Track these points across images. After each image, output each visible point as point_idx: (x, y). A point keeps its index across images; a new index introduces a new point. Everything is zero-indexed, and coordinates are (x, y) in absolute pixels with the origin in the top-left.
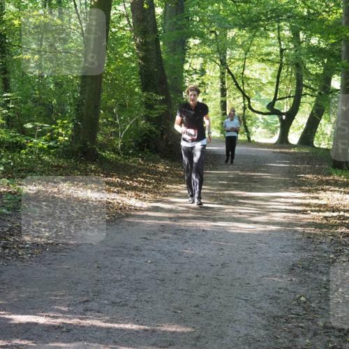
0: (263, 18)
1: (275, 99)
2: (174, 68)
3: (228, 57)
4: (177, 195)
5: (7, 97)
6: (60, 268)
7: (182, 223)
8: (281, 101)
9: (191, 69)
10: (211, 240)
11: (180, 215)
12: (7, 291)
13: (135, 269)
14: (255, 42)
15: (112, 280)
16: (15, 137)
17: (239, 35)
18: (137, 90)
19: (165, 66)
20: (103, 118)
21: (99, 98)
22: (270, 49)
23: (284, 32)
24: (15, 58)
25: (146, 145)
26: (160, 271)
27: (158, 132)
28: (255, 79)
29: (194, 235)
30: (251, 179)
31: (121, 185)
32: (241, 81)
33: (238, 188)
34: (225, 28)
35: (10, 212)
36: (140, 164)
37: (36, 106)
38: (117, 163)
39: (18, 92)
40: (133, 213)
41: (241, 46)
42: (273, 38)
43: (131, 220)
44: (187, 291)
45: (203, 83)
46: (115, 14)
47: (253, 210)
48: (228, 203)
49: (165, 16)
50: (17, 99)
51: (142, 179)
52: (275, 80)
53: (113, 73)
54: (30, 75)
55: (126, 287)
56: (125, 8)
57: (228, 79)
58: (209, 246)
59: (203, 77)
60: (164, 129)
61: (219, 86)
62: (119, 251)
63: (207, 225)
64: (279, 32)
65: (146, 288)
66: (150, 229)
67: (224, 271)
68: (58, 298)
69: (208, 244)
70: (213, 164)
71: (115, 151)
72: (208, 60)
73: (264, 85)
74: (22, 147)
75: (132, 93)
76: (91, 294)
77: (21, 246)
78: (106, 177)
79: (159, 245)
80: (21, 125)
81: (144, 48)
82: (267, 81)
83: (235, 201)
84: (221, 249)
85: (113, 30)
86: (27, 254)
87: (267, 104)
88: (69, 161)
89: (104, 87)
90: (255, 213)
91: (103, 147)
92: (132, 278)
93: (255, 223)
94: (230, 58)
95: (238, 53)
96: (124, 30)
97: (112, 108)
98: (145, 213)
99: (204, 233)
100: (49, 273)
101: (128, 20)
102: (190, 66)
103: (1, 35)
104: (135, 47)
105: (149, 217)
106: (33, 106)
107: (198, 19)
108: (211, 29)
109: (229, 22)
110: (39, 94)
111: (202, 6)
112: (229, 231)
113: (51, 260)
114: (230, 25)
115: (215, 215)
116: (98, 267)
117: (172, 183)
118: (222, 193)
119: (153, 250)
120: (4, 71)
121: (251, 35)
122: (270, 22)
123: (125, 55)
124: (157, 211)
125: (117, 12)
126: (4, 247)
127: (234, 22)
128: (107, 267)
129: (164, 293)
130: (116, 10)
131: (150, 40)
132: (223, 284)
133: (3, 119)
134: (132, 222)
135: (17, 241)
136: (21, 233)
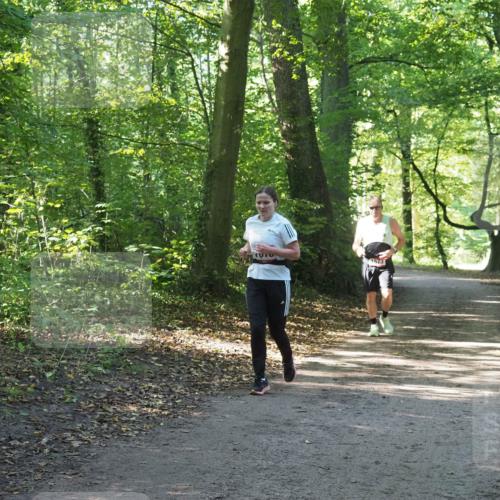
0: (464, 90)
1: (483, 207)
2: (336, 163)
3: (412, 147)
4: (344, 346)
5: (101, 208)
6: (180, 452)
7: (352, 386)
8: (491, 210)
9: (360, 165)
10: (395, 411)
11: (349, 374)
12: (107, 483)
13: (287, 452)
14: (452, 125)
15: (255, 468)
17: (428, 116)
18: (283, 195)
19: (323, 162)
20: (235, 237)
21: (230, 208)
22: (475, 135)
23: (494, 109)
24: (111, 153)
26: (323, 454)
27: (315, 256)
28: (453, 179)
29: (371, 403)
30: (449, 322)
32: (432, 181)
33: (432, 335)
34: (408, 105)
35: (109, 371)
37: (140, 221)
39: (116, 201)
41: (433, 131)
42: (478, 119)
44: (364, 484)
45: (378, 185)
46: (251, 88)
47: (456, 368)
48: (418, 358)
49: (322, 90)
50: (114, 211)
51: (293, 324)
52: (482, 179)
53: (250, 172)
54: (132, 177)
55: (274, 477)
56: (266, 80)
57: (414, 179)
58: (393, 420)
59: (377, 177)
60: (322, 251)
61: (401, 189)
62: (263, 426)
63: (389, 389)
64: (486, 110)
65: (304, 480)
66: (306, 394)
67: (416, 456)
68: (179, 493)
69: (391, 417)
72: (384, 152)
73: (465, 186)
76: (226, 488)
77: (124, 419)
78: (242, 321)
79: (321, 418)
80: (121, 247)
81: (294, 136)
82: (470, 181)
83: (428, 354)
84: (411, 424)
85: (249, 111)
86: (133, 430)
87: (470, 214)
88: (188, 298)
89: (237, 192)
90: (457, 372)
91: (236, 277)
92: (282, 465)
93: (459, 386)
94: (416, 149)
95: (427, 141)
96: (264, 111)
98: (299, 372)
99: (385, 401)
100: (164, 457)
101: (270, 97)
102: (359, 161)
103: (91, 122)
104: (280, 135)
105: (305, 377)
106: (137, 220)
107: (369, 93)
108: (388, 108)
109: (414, 96)
110: (146, 203)
111: (375, 75)
112: (421, 398)
113: (168, 440)
114: (416, 100)
115: (399, 374)
116: (235, 450)
117: (335, 328)
118: (408, 342)
119: (313, 425)
120: (97, 172)
121: (446, 115)
122: (474, 95)
123: (266, 147)
124: (316, 369)
125: (254, 86)
126: (101, 421)
127: (421, 97)
128: (247, 449)
129: (330, 487)
130: (252, 82)
131: (303, 124)
132: (414, 475)
133: (95, 240)
134: (281, 385)
135: (119, 412)
136: (124, 400)
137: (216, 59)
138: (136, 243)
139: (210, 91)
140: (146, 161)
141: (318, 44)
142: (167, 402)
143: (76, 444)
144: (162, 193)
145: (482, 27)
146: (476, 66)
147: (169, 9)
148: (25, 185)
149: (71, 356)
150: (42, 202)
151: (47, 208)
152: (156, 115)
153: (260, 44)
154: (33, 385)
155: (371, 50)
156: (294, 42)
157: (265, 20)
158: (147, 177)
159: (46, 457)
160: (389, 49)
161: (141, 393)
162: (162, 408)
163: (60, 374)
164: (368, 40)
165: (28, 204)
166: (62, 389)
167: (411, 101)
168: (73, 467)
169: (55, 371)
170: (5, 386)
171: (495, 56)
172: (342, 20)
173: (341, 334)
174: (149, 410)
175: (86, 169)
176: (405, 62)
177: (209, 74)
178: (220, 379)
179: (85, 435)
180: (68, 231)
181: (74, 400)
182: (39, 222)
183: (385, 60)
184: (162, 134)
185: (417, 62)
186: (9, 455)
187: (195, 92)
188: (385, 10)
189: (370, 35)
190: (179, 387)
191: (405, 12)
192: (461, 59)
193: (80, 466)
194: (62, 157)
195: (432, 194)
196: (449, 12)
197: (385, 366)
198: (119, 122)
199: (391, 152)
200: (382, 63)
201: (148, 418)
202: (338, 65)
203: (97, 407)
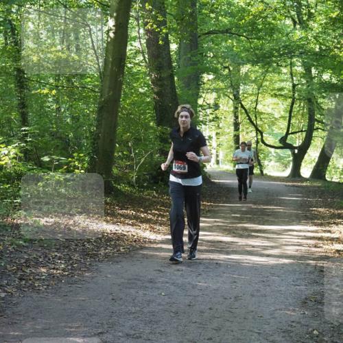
0: (276, 54)
1: (287, 133)
3: (241, 92)
5: (25, 131)
6: (75, 300)
8: (293, 136)
9: (205, 104)
10: (224, 273)
12: (23, 322)
13: (149, 301)
14: (268, 78)
15: (126, 312)
16: (33, 169)
17: (252, 71)
18: (151, 124)
19: (179, 101)
20: (118, 152)
21: (115, 131)
22: (283, 84)
23: (296, 68)
24: (33, 92)
25: (160, 178)
26: (174, 303)
28: (268, 114)
29: (208, 268)
30: (263, 212)
31: (136, 218)
32: (254, 115)
33: (251, 221)
34: (238, 65)
35: (27, 244)
36: (154, 197)
37: (53, 140)
38: (132, 195)
39: (36, 126)
40: (147, 245)
41: (254, 81)
42: (285, 74)
43: (145, 252)
44: (201, 323)
45: (217, 118)
46: (131, 50)
47: (267, 243)
48: (241, 236)
49: (180, 52)
50: (34, 133)
51: (156, 212)
52: (288, 115)
53: (129, 107)
54: (47, 109)
55: (140, 319)
56: (141, 44)
57: (242, 114)
58: (221, 279)
59: (217, 112)
61: (232, 120)
62: (133, 283)
63: (222, 257)
64: (291, 68)
65: (160, 321)
66: (164, 261)
67: (237, 304)
68: (73, 330)
69: (221, 277)
70: (227, 197)
71: (130, 184)
72: (222, 95)
73: (276, 119)
75: (147, 127)
76: (106, 326)
77: (37, 277)
78: (121, 209)
79: (174, 277)
80: (39, 158)
81: (159, 83)
82: (280, 116)
83: (248, 234)
84: (235, 282)
85: (129, 65)
86: (43, 285)
87: (279, 138)
89: (119, 121)
90: (267, 246)
91: (118, 179)
92: (146, 310)
93: (268, 256)
94: (244, 93)
95: (251, 88)
96: (140, 65)
97: (127, 142)
98: (159, 246)
99: (217, 266)
100: (64, 304)
101: (144, 56)
102: (204, 101)
103: (19, 70)
104: (150, 83)
105: (163, 249)
106: (51, 139)
107: (212, 55)
108: (224, 65)
109: (242, 58)
110: (57, 128)
111: (216, 42)
112: (242, 264)
113: (67, 292)
114: (243, 61)
115: (228, 247)
116: (113, 299)
118: (234, 225)
119: (167, 283)
120: (23, 105)
121: (264, 71)
122: (283, 58)
123: (141, 90)
125: (133, 48)
126: (21, 279)
127: (247, 58)
128: (121, 299)
129: (178, 325)
130: (132, 46)
131: (165, 75)
132: (235, 317)
133: (21, 152)
134: (147, 254)
135: (33, 273)
136: (38, 264)
137: (107, 29)
138: (49, 155)
140: (57, 98)
141: (177, 20)
142: (68, 266)
143: (3, 295)
144: (68, 120)
145: (289, 12)
146: (284, 38)
149: (1, 233)
153: (137, 19)
155: (214, 25)
156: (160, 18)
158: (58, 109)
160: (226, 25)
161: (49, 259)
162: (64, 270)
164: (211, 18)
167: (240, 61)
171: (297, 31)
172: (194, 4)
174: (55, 272)
175: (16, 102)
176: (237, 34)
178: (105, 250)
179: (9, 289)
180: (2, 146)
181: (3, 264)
183: (222, 32)
184: (69, 80)
185: (244, 34)
189: (213, 15)
190: (77, 255)
192: (274, 33)
193: (5, 311)
195: (253, 124)
197: (218, 242)
199: (226, 95)
200: (221, 35)
201: (54, 277)
202: (191, 35)
203: (18, 269)
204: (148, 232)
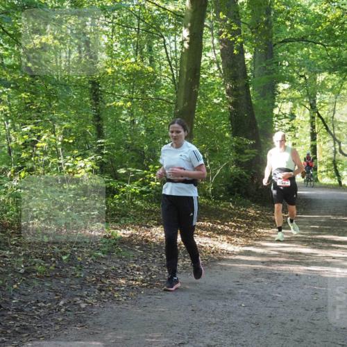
2: (264, 112)
3: (317, 101)
4: (269, 239)
5: (101, 143)
6: (155, 311)
7: (275, 268)
9: (280, 113)
10: (305, 284)
11: (273, 259)
12: (104, 332)
13: (229, 312)
14: (346, 86)
15: (206, 323)
16: (109, 182)
17: (328, 79)
18: (227, 134)
19: (255, 111)
24: (108, 105)
25: (236, 189)
26: (254, 314)
27: (249, 177)
28: (346, 123)
30: (343, 224)
31: (213, 229)
32: (331, 125)
33: (331, 232)
34: (315, 71)
35: (105, 256)
36: (231, 208)
37: (128, 152)
38: (208, 207)
39: (111, 138)
40: (225, 257)
41: (332, 90)
43: (223, 264)
44: (282, 335)
45: (293, 127)
46: (205, 60)
48: (321, 248)
49: (255, 61)
50: (110, 145)
51: (233, 224)
53: (204, 118)
54: (122, 122)
55: (220, 330)
56: (215, 54)
57: (318, 123)
58: (303, 291)
59: (293, 122)
60: (254, 173)
61: (309, 130)
63: (300, 269)
65: (241, 332)
66: (242, 273)
67: (319, 316)
68: (153, 340)
69: (302, 289)
70: (304, 209)
71: (206, 195)
72: (298, 105)
74: (115, 192)
75: (222, 138)
76: (187, 337)
77: (116, 288)
78: (198, 221)
80: (115, 170)
81: (235, 93)
83: (329, 244)
84: (316, 293)
85: (204, 76)
86: (122, 297)
89: (195, 132)
92: (226, 321)
94: (320, 102)
95: (328, 97)
96: (214, 76)
97: (203, 153)
98: (238, 257)
99: (297, 278)
100: (144, 315)
101: (218, 66)
102: (280, 110)
103: (94, 83)
104: (225, 93)
105: (242, 260)
106: (126, 151)
107: (287, 64)
108: (300, 74)
109: (318, 66)
110: (132, 140)
111: (291, 50)
112: (323, 275)
113: (146, 303)
114: (320, 68)
115: (307, 259)
116: (193, 310)
117: (263, 227)
118: (314, 237)
119: (247, 294)
120: (98, 118)
121: (341, 78)
123: (215, 101)
124: (250, 255)
125: (207, 58)
126: (101, 290)
127: (323, 66)
128: (201, 310)
129: (259, 337)
130: (206, 56)
131: (240, 85)
132: (318, 329)
133: (96, 165)
134: (225, 266)
135: (112, 284)
136: (116, 276)
137: (181, 40)
138: (125, 167)
139: (176, 62)
140: (132, 111)
141: (251, 29)
142: (147, 277)
143: (83, 306)
144: (143, 133)
147: (148, 5)
148: (49, 126)
149: (80, 245)
150: (60, 139)
151: (63, 143)
152: (139, 78)
153: (211, 29)
154: (54, 265)
155: (289, 33)
156: (235, 28)
157: (214, 12)
158: (133, 122)
159: (62, 314)
160: (301, 33)
161: (128, 271)
162: (143, 281)
163: (72, 258)
164: (287, 26)
165: (51, 140)
166: (74, 268)
167: (317, 69)
168: (81, 321)
169: (69, 255)
170: (34, 265)
172: (268, 13)
173: (267, 231)
174: (134, 283)
175: (90, 116)
176: (313, 42)
177: (176, 50)
178: (183, 261)
179: (89, 300)
180: (78, 159)
181: (82, 275)
182: (58, 152)
183: (298, 40)
184: (143, 92)
185: (321, 42)
186: (37, 313)
187: (166, 62)
188: (298, 5)
189: (288, 23)
190: (155, 267)
191: (312, 7)
193: (85, 321)
194: (74, 107)
195: (331, 134)
196: (343, 6)
197: (297, 253)
198: (113, 83)
199: (302, 105)
200: (296, 43)
201: (133, 288)
202: (265, 44)
203: (97, 280)
204: (226, 243)
